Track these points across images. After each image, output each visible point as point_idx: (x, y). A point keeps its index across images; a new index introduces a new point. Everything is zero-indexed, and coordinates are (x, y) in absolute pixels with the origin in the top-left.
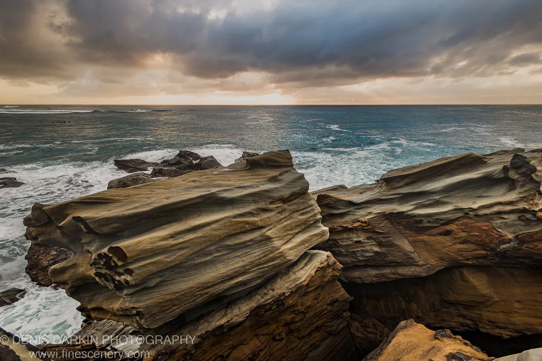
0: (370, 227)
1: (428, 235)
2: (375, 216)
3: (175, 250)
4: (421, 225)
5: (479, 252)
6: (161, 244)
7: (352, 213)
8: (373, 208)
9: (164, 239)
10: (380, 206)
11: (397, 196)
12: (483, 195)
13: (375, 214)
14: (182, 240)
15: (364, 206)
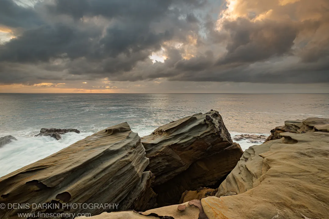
0: (163, 154)
1: (185, 151)
2: (165, 148)
3: (94, 185)
4: (183, 147)
5: (202, 153)
6: (89, 183)
7: (154, 149)
8: (164, 144)
9: (91, 180)
10: (167, 143)
11: (172, 137)
12: (200, 131)
13: (165, 147)
14: (99, 178)
15: (159, 144)
